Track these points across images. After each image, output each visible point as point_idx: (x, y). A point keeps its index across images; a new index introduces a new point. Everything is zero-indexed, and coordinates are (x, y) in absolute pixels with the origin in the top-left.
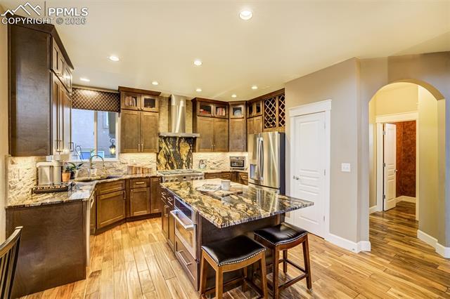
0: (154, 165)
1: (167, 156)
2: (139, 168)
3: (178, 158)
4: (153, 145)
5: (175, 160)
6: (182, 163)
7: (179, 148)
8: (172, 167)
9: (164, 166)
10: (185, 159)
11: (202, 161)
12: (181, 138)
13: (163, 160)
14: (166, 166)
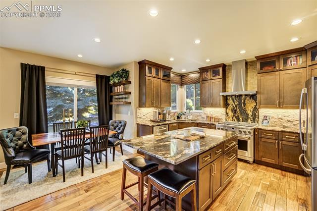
0: (224, 117)
1: (234, 111)
2: (212, 118)
3: (244, 112)
4: (218, 102)
5: (241, 114)
6: (248, 118)
7: (245, 104)
8: (238, 120)
9: (231, 118)
10: (250, 114)
11: (265, 118)
12: (246, 95)
13: (231, 114)
14: (233, 118)
